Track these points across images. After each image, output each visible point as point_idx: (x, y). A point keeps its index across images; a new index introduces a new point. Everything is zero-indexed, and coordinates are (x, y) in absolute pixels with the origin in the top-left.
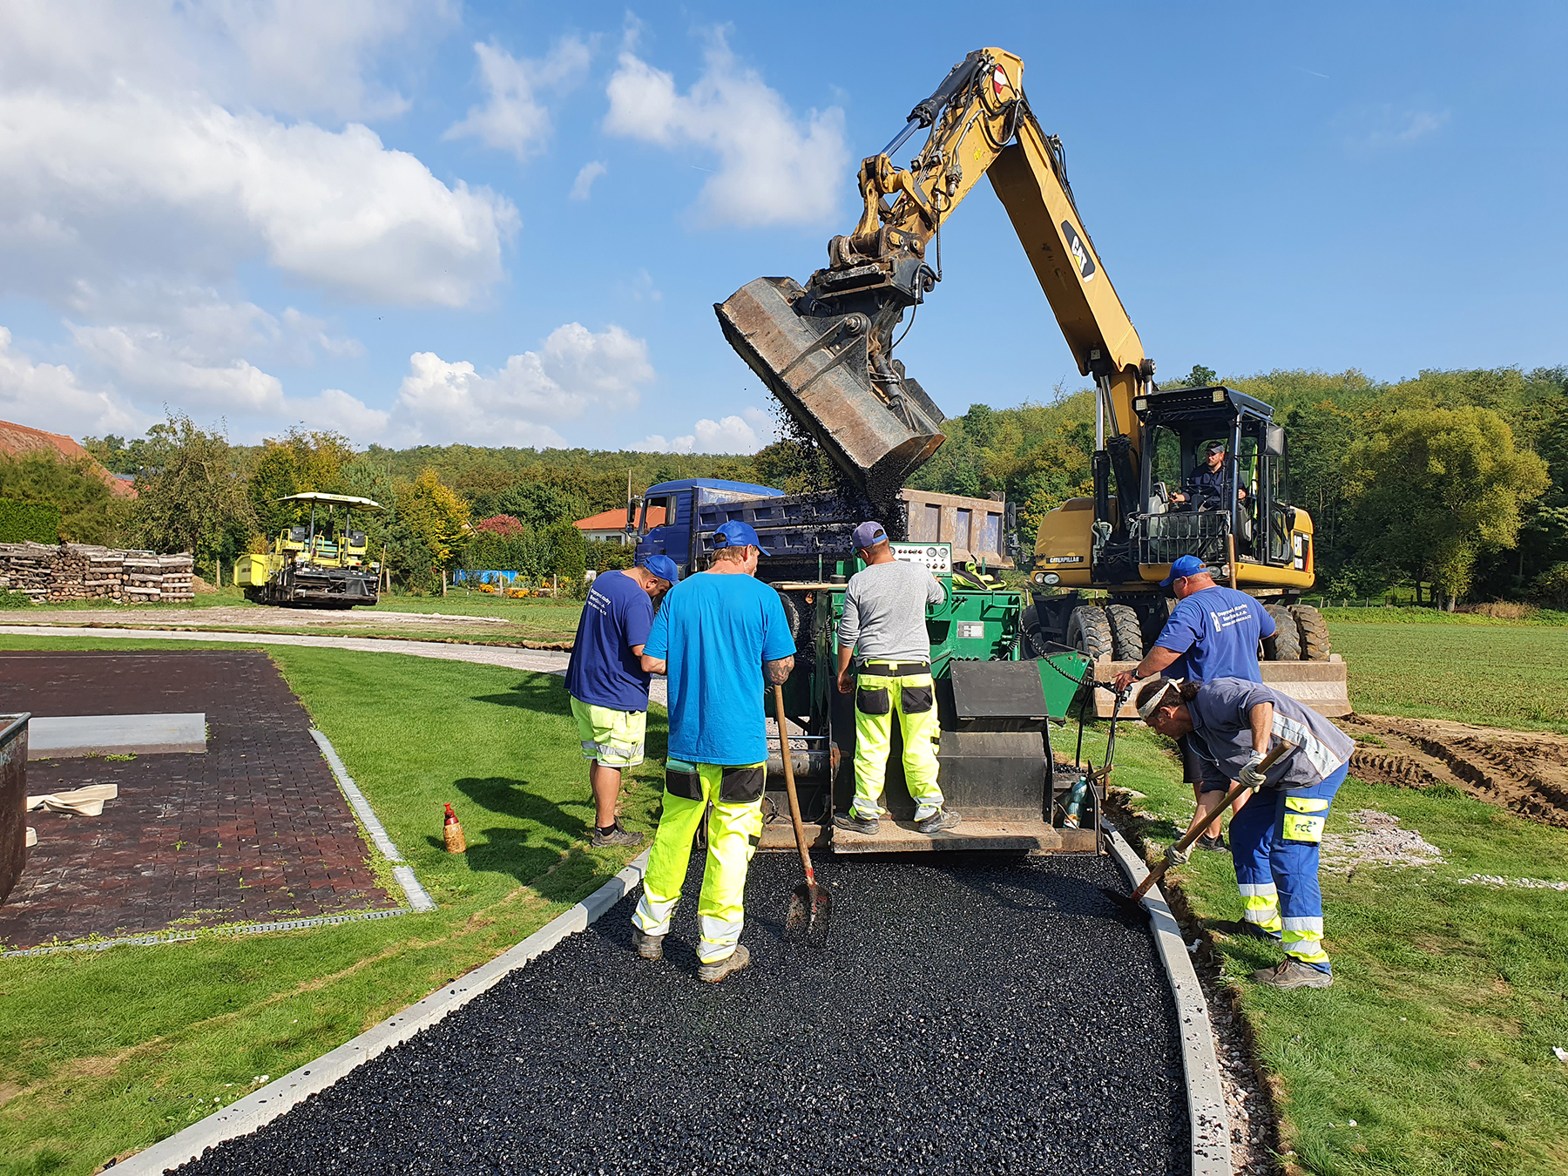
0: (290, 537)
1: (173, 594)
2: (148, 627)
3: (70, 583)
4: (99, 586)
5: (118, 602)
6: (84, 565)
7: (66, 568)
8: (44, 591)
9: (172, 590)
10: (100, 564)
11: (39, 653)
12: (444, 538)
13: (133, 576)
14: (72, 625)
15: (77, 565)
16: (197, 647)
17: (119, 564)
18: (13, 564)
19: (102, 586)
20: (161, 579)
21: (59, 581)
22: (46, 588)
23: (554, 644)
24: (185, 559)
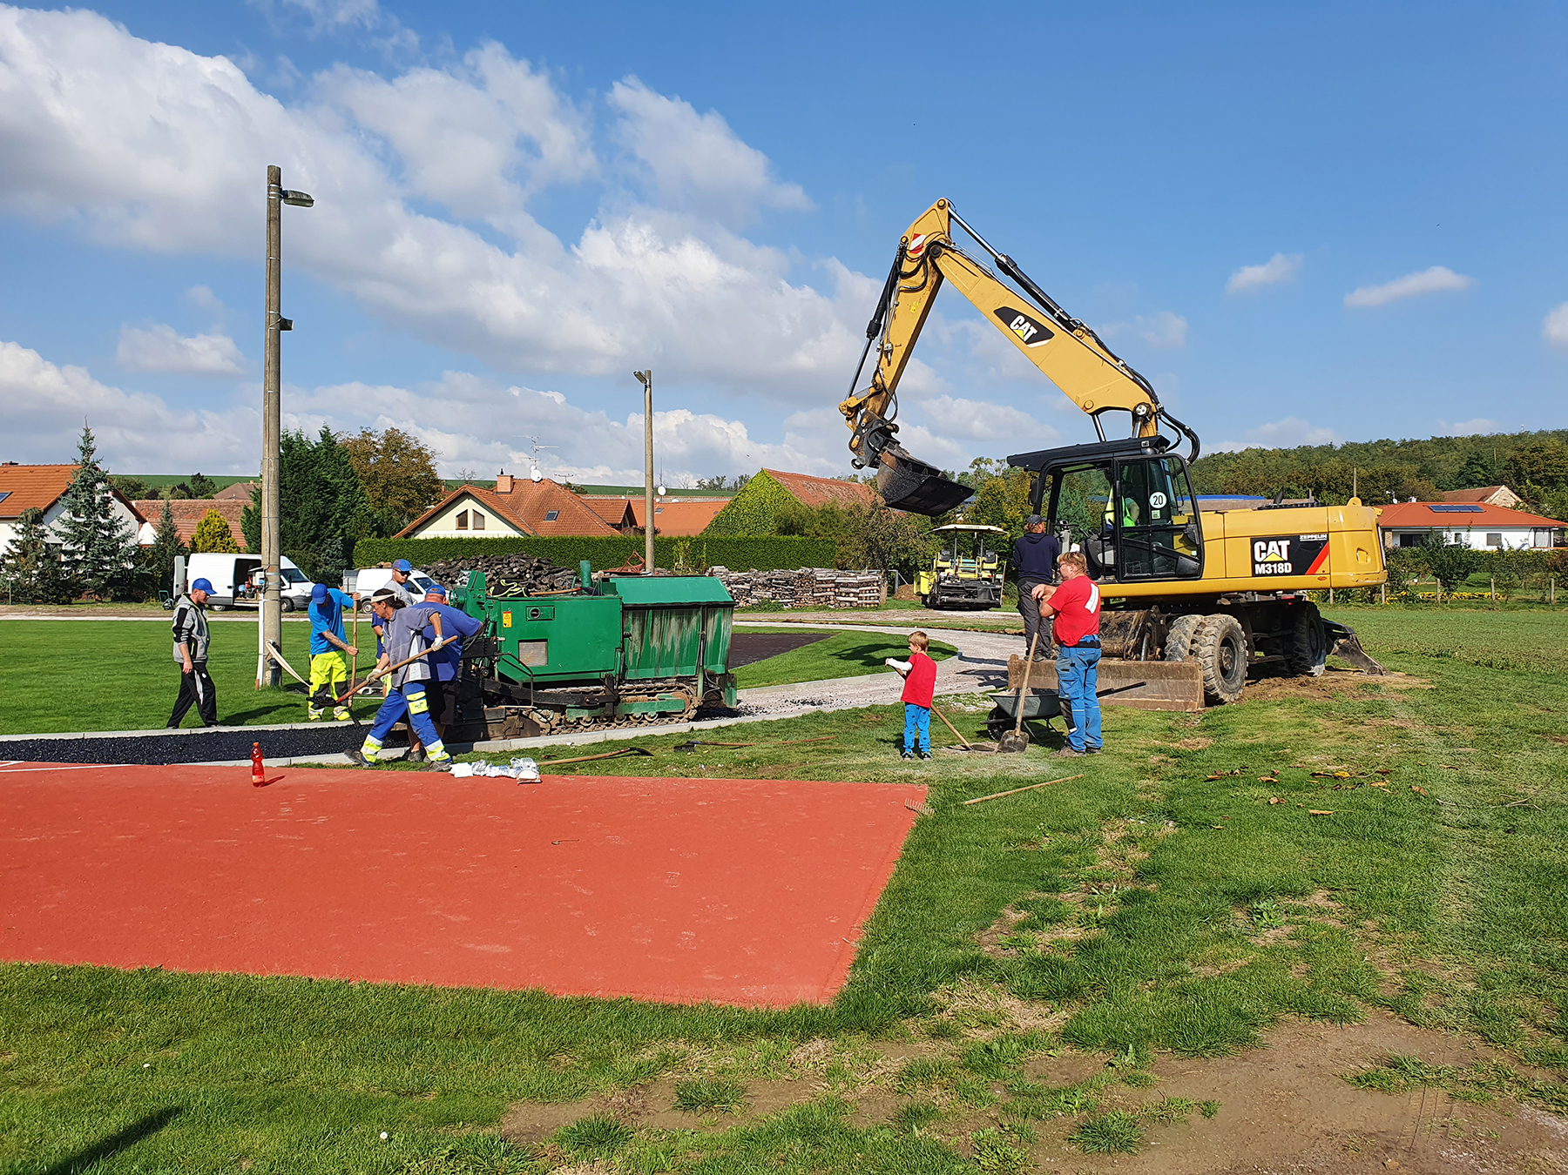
0: (940, 557)
1: (865, 601)
3: (806, 595)
4: (821, 596)
5: (832, 607)
6: (812, 582)
7: (803, 585)
8: (791, 601)
9: (865, 598)
10: (822, 582)
13: (842, 589)
15: (809, 582)
17: (833, 581)
18: (774, 583)
21: (799, 594)
22: (792, 598)
24: (873, 577)
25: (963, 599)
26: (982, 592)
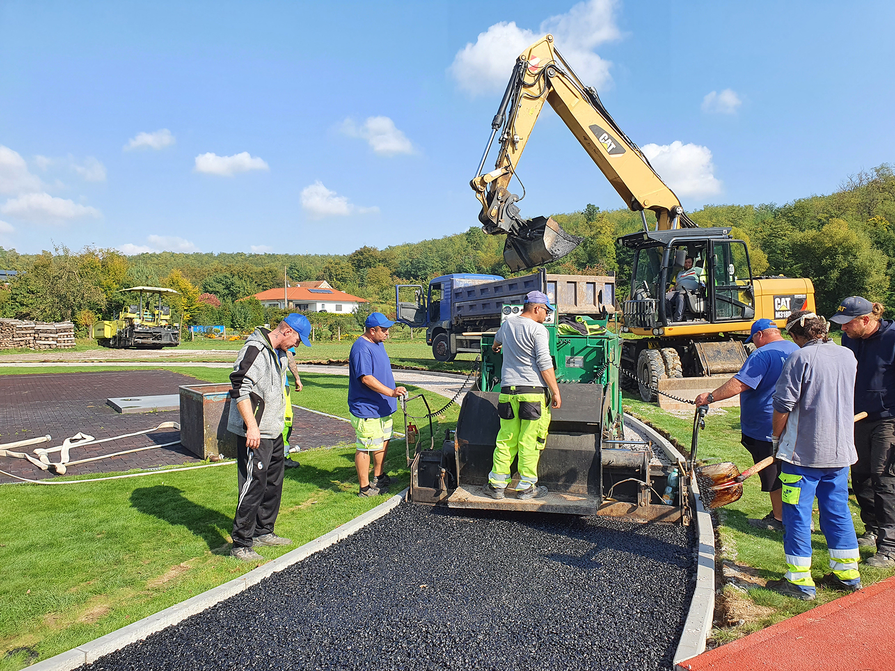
0: (129, 310)
1: (64, 344)
3: (5, 339)
4: (21, 341)
5: (33, 349)
7: (3, 331)
9: (63, 342)
10: (21, 329)
12: (186, 308)
13: (41, 335)
15: (9, 329)
17: (33, 328)
19: (23, 341)
20: (57, 336)
24: (69, 325)
25: (150, 341)
26: (164, 336)
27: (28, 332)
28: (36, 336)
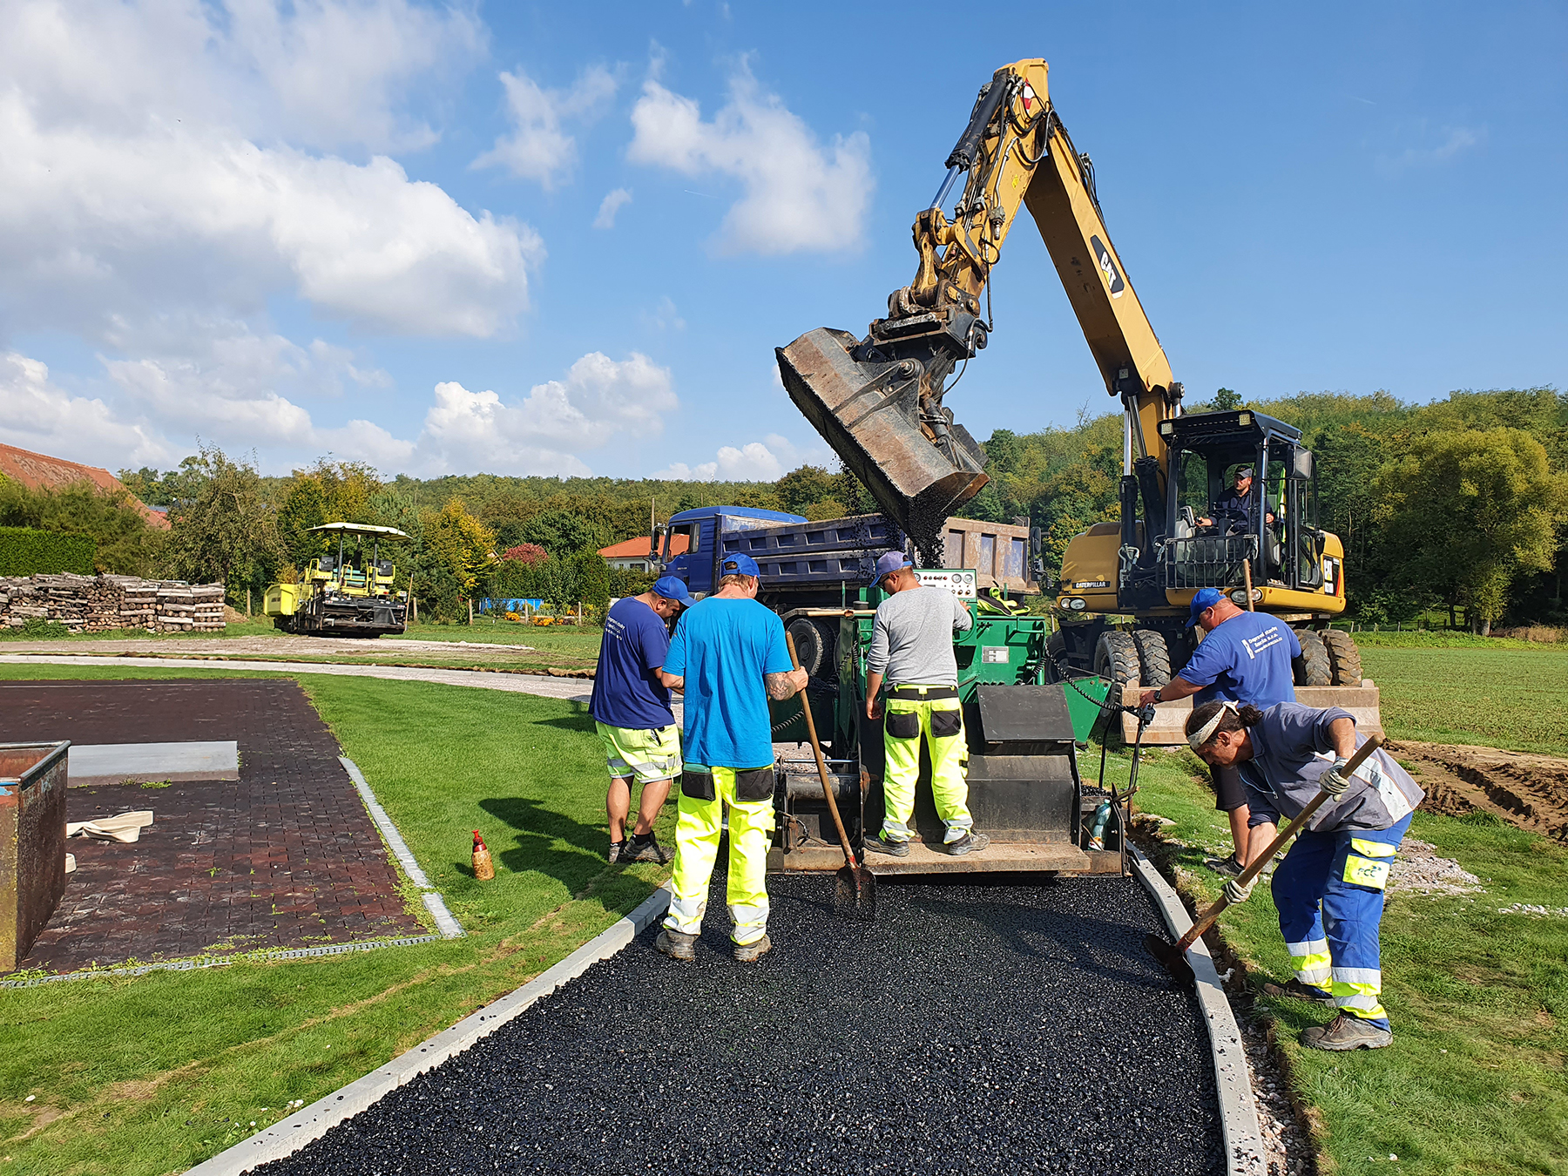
0: (319, 565)
1: (205, 624)
2: (180, 656)
3: (106, 613)
4: (134, 616)
5: (152, 631)
6: (119, 595)
7: (102, 598)
8: (81, 621)
9: (204, 619)
10: (134, 595)
11: (76, 682)
12: (470, 567)
14: (108, 654)
15: (113, 595)
16: (228, 676)
17: (153, 594)
18: (51, 595)
19: (136, 616)
20: (193, 608)
21: (96, 611)
22: (83, 618)
23: (579, 671)
24: (217, 589)
25: (353, 622)
26: (379, 613)
27: (145, 600)
28: (159, 607)
